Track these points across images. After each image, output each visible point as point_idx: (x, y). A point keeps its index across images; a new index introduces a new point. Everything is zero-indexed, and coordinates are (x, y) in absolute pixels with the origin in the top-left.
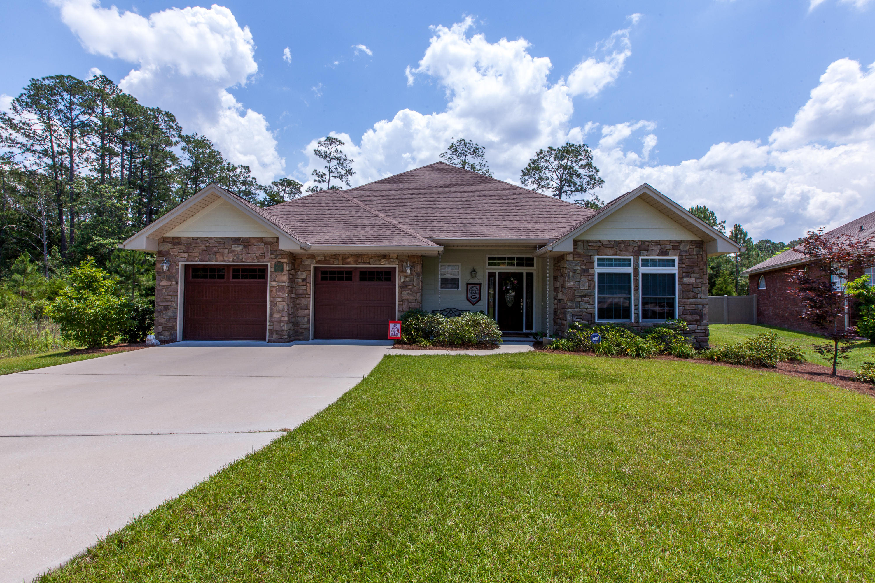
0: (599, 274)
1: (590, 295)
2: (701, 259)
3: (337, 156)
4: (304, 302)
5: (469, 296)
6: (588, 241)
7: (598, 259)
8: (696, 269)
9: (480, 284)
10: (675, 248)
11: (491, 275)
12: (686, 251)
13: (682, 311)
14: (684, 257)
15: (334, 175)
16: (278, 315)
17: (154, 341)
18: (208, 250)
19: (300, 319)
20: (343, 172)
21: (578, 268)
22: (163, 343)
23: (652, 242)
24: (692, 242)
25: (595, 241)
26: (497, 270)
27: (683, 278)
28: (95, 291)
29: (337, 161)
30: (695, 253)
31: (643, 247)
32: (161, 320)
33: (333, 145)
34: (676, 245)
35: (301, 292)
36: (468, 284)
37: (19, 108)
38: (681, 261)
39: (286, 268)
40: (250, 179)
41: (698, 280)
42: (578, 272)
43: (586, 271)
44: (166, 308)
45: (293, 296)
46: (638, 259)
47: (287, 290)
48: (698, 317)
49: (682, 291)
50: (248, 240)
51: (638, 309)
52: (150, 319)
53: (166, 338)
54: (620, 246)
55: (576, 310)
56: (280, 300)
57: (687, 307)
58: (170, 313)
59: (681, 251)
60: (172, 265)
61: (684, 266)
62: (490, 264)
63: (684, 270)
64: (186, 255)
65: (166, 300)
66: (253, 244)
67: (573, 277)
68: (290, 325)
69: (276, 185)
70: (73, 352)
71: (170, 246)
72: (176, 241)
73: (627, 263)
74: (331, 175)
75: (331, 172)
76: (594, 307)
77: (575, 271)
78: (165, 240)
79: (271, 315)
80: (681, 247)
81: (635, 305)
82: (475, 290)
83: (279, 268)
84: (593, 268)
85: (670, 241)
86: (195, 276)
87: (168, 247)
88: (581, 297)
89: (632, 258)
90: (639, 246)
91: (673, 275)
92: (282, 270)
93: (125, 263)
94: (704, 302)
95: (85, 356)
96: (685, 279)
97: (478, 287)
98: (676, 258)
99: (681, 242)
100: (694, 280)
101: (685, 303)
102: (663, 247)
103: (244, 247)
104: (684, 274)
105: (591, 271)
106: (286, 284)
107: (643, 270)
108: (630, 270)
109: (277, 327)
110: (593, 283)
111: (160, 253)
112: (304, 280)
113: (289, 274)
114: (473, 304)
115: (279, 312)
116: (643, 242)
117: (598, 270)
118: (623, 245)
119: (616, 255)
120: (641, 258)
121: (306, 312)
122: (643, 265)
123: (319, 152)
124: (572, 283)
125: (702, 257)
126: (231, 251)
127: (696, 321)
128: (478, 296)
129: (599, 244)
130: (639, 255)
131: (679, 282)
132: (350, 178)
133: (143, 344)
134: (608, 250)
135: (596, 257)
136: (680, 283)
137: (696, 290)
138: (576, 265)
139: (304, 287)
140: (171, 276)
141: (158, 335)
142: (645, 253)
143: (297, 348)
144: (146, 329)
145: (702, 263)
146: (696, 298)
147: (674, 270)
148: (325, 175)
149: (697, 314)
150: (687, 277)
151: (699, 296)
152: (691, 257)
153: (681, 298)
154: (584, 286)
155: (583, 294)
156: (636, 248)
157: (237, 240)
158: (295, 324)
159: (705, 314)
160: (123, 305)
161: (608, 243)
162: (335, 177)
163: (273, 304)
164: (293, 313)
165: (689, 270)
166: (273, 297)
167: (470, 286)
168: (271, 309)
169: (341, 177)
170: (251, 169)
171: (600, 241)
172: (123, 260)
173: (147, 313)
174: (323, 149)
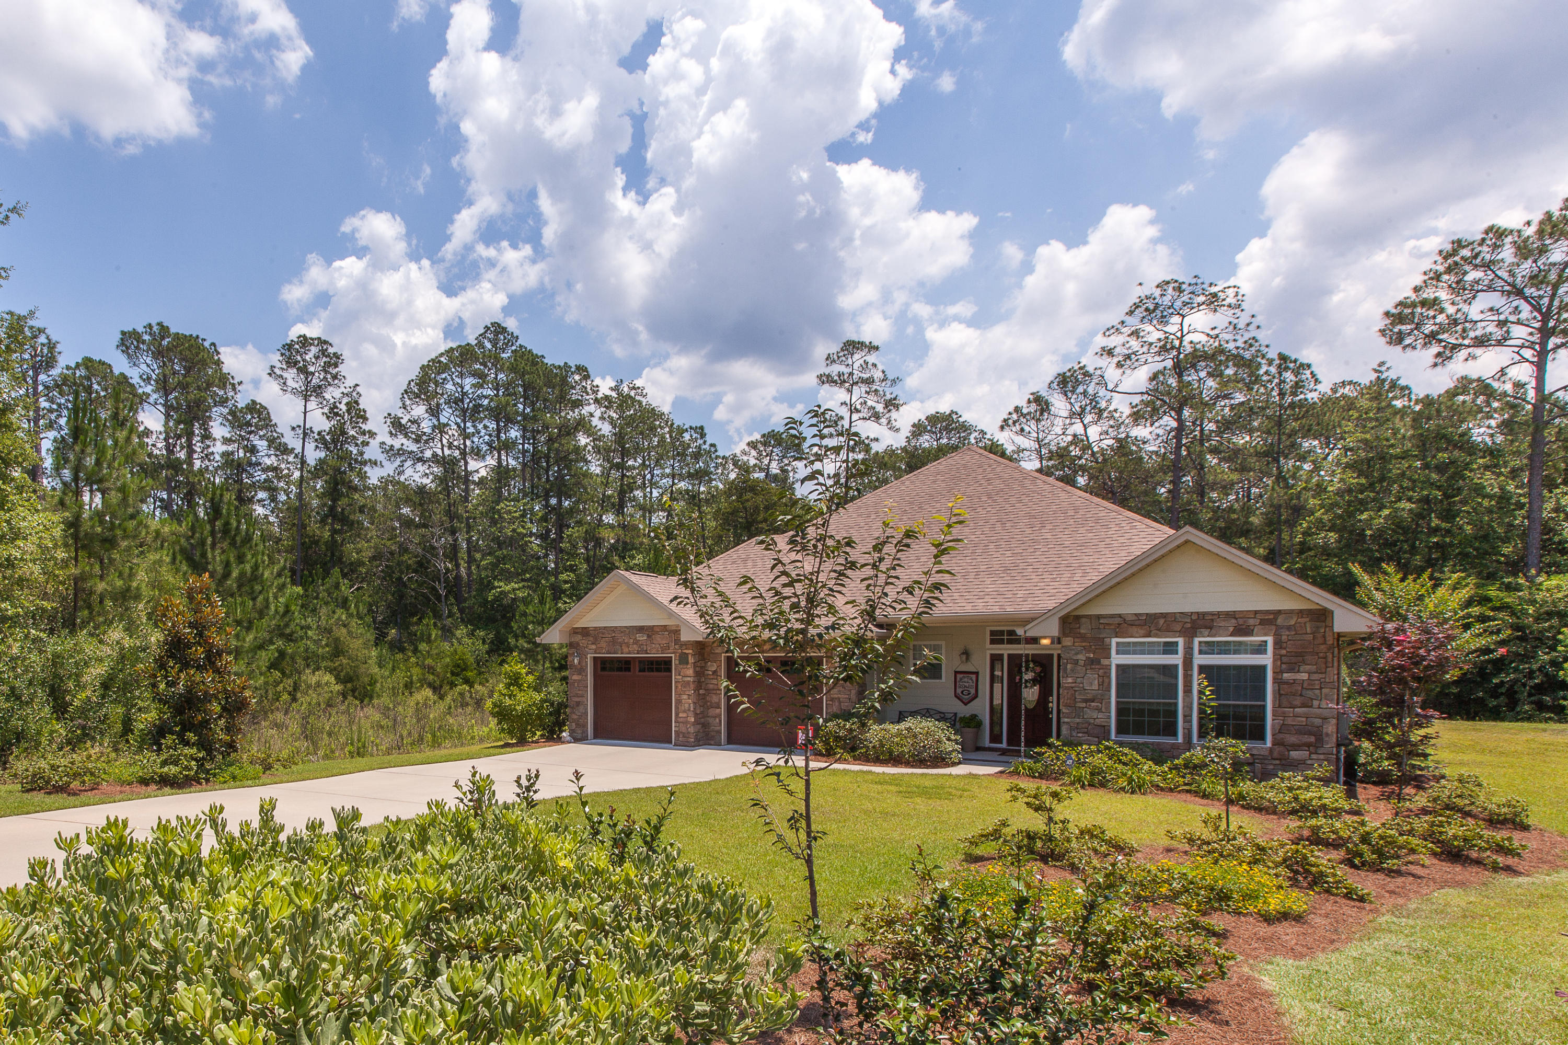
0: (1118, 666)
1: (1103, 698)
2: (1321, 640)
3: (865, 376)
4: (715, 699)
5: (959, 691)
6: (1099, 617)
7: (1117, 643)
8: (1308, 658)
9: (977, 673)
10: (1263, 622)
11: (996, 659)
12: (1289, 628)
13: (1277, 727)
14: (1284, 638)
15: (861, 415)
16: (684, 715)
17: (569, 738)
18: (614, 641)
19: (711, 720)
20: (880, 408)
21: (1081, 657)
22: (576, 740)
23: (1219, 614)
24: (1301, 612)
25: (1112, 616)
26: (1006, 650)
27: (1282, 672)
28: (520, 686)
29: (864, 388)
30: (1309, 630)
31: (1201, 622)
32: (575, 717)
33: (856, 357)
34: (1268, 619)
35: (711, 686)
36: (956, 673)
37: (408, 402)
38: (1278, 644)
39: (691, 660)
40: (707, 447)
41: (1316, 676)
42: (1081, 663)
43: (1097, 662)
44: (578, 704)
45: (701, 692)
46: (1192, 642)
47: (692, 686)
48: (1312, 739)
49: (1278, 694)
50: (652, 628)
51: (1190, 721)
52: (565, 713)
53: (579, 736)
54: (1157, 623)
55: (1078, 720)
56: (685, 697)
57: (1289, 721)
58: (581, 709)
59: (1278, 628)
60: (582, 656)
61: (1284, 652)
62: (993, 642)
63: (1285, 659)
64: (594, 647)
65: (577, 696)
66: (657, 633)
67: (1072, 670)
68: (699, 726)
69: (755, 448)
70: (507, 745)
71: (580, 637)
72: (585, 632)
73: (1170, 648)
74: (855, 416)
75: (853, 410)
76: (1109, 717)
77: (1076, 662)
78: (575, 631)
79: (677, 715)
80: (1280, 621)
81: (1185, 716)
82: (968, 682)
83: (683, 659)
84: (1108, 657)
85: (1256, 612)
86: (603, 669)
87: (578, 638)
88: (1086, 701)
89: (1181, 641)
90: (1193, 622)
91: (1264, 668)
92: (687, 663)
93: (533, 622)
94: (1326, 713)
95: (514, 749)
96: (1285, 675)
97: (974, 677)
98: (1270, 640)
99: (1279, 612)
100: (1305, 676)
101: (1284, 716)
102: (1241, 621)
103: (649, 636)
104: (1284, 666)
105: (1104, 662)
106: (691, 679)
107: (1199, 660)
108: (1177, 660)
109: (683, 729)
110: (1106, 680)
111: (571, 645)
112: (715, 672)
113: (695, 667)
114: (966, 704)
115: (684, 712)
116: (1202, 615)
117: (1117, 659)
118: (1162, 621)
119: (1149, 636)
120: (1197, 641)
121: (718, 711)
122: (1201, 652)
123: (828, 376)
124: (1070, 680)
125: (1324, 637)
126: (636, 642)
127: (1308, 745)
128: (973, 691)
129: (1118, 620)
130: (1194, 635)
131: (1274, 679)
132: (894, 414)
133: (559, 740)
134: (1134, 630)
135: (1114, 641)
136: (1277, 681)
137: (1310, 694)
138: (1077, 654)
139: (715, 682)
140: (581, 670)
141: (572, 733)
142: (1206, 632)
143: (702, 752)
144: (561, 724)
145: (1322, 647)
146: (1311, 707)
147: (1266, 660)
148: (842, 418)
149: (1310, 733)
150: (1290, 670)
151: (1316, 703)
152: (1298, 637)
153: (1278, 705)
154: (1091, 684)
155: (1089, 696)
156: (1189, 625)
157: (641, 629)
158: (705, 725)
159: (1327, 735)
160: (543, 701)
161: (1134, 618)
162: (864, 419)
163: (679, 702)
164: (702, 713)
165: (1293, 660)
166: (679, 695)
167: (959, 676)
168: (677, 708)
169: (876, 417)
170: (706, 431)
171: (1120, 616)
172: (531, 618)
173: (562, 706)
174: (835, 369)
